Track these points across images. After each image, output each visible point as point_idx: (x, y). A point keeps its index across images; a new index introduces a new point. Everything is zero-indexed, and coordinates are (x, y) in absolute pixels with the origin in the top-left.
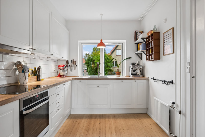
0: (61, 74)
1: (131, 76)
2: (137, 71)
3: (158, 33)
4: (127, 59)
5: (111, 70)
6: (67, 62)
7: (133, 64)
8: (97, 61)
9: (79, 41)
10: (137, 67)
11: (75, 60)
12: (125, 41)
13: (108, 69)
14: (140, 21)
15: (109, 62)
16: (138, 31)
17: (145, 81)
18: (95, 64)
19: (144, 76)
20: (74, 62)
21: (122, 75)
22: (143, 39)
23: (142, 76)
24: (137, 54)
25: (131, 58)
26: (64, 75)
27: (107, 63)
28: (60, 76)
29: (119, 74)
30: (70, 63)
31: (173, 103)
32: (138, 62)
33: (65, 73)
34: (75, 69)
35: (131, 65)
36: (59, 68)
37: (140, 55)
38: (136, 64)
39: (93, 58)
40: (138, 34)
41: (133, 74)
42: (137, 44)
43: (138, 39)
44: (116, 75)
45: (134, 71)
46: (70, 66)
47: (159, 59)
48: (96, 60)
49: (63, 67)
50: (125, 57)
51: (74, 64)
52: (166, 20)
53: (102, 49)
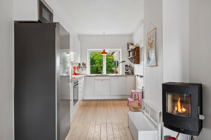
0: (76, 73)
1: (125, 74)
2: (129, 71)
3: (139, 47)
4: (122, 62)
5: (112, 70)
6: (80, 64)
7: (126, 66)
8: (98, 62)
9: (88, 49)
10: (129, 68)
11: (85, 63)
12: (121, 49)
13: (109, 70)
14: (131, 35)
15: (110, 62)
16: (129, 43)
17: (133, 77)
18: (95, 64)
19: (133, 74)
20: (84, 64)
21: (119, 74)
22: (132, 49)
23: (132, 74)
24: (129, 59)
25: (125, 61)
26: (78, 74)
27: (108, 63)
28: (75, 74)
29: (117, 73)
30: (81, 65)
31: (143, 87)
32: (130, 64)
33: (79, 73)
34: (85, 70)
35: (125, 67)
36: (74, 69)
37: (131, 60)
38: (128, 66)
39: (93, 58)
40: (130, 45)
41: (126, 73)
42: (129, 51)
43: (129, 49)
44: (115, 74)
45: (127, 70)
46: (81, 67)
47: (139, 63)
48: (96, 60)
49: (78, 68)
50: (121, 61)
51: (84, 66)
52: (141, 41)
53: (105, 55)
